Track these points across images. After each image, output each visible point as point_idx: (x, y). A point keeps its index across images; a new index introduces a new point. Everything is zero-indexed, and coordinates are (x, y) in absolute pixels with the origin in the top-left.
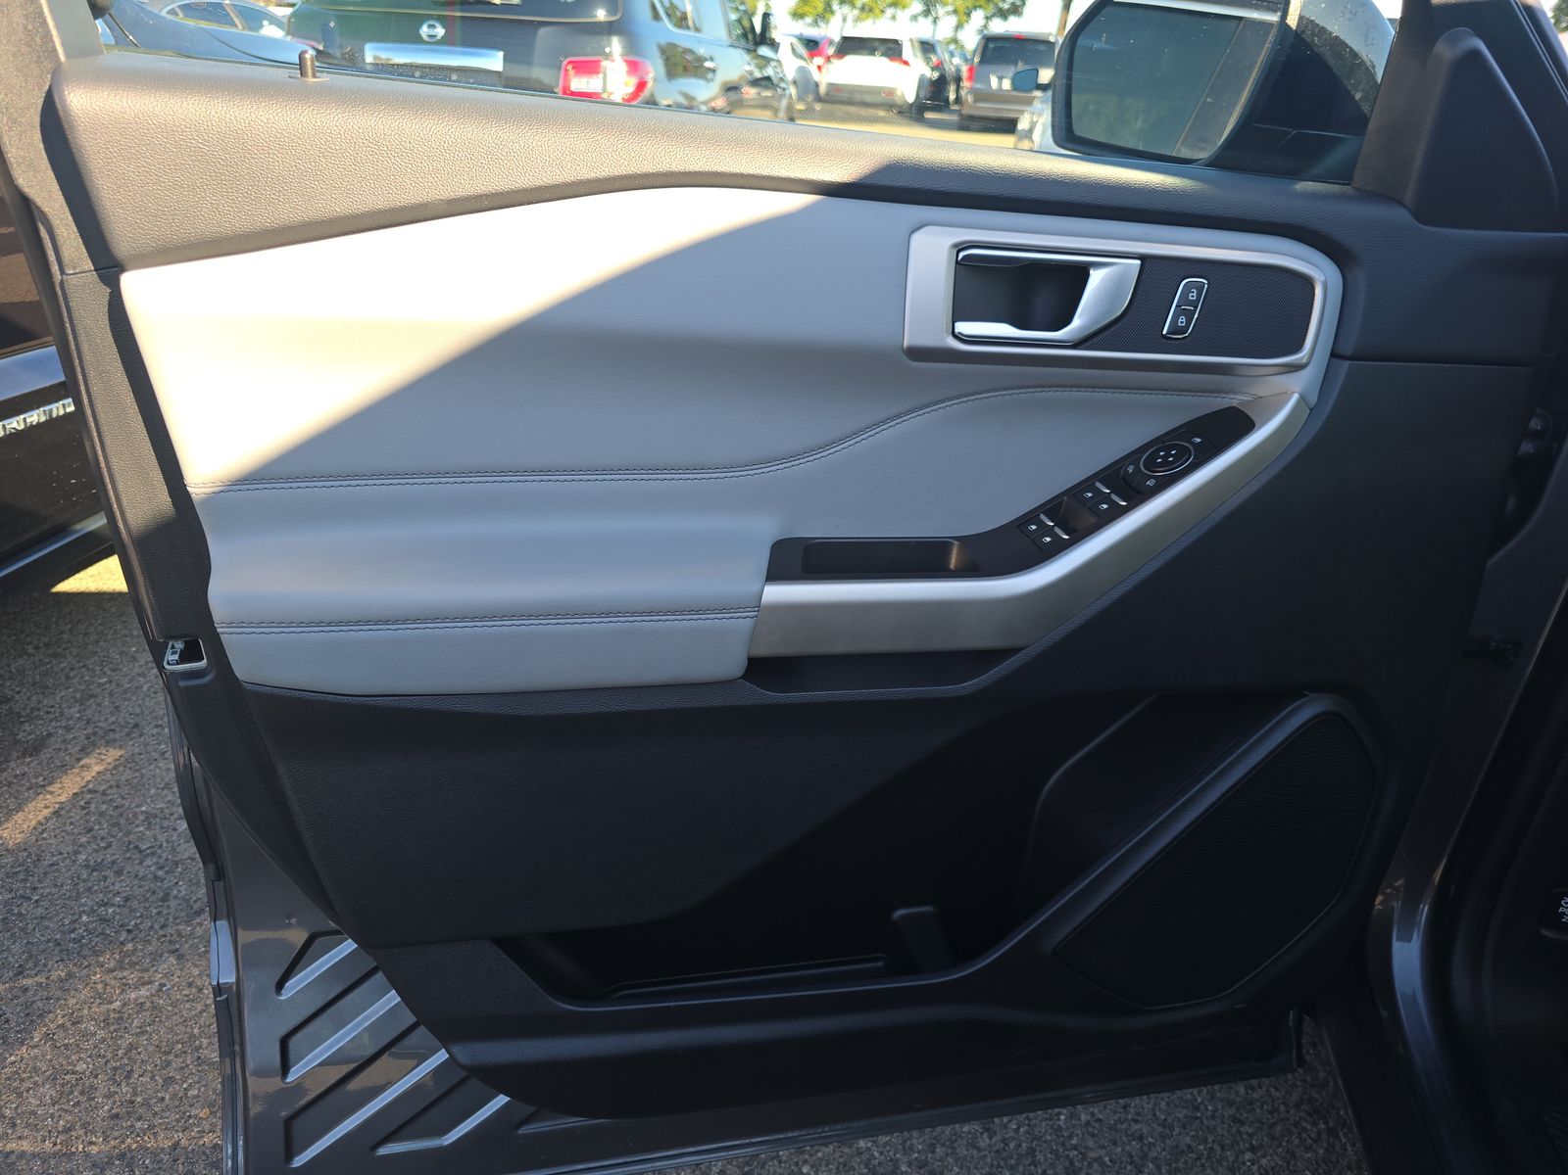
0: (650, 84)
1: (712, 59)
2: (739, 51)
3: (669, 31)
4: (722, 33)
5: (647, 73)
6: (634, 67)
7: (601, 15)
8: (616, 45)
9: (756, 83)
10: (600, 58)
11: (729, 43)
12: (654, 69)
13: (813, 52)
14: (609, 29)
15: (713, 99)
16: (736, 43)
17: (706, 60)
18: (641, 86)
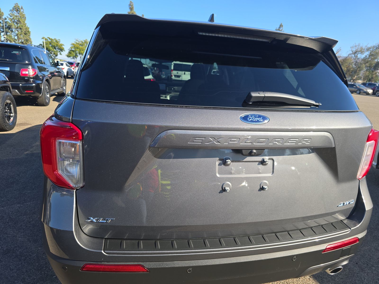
0: (37, 73)
1: (48, 69)
2: (53, 67)
3: (39, 65)
4: (49, 64)
5: (36, 71)
6: (34, 70)
7: (27, 62)
8: (30, 67)
9: (57, 72)
10: (27, 69)
11: (51, 66)
12: (37, 71)
13: (72, 66)
14: (28, 64)
15: (49, 75)
16: (52, 66)
17: (47, 69)
18: (35, 73)
